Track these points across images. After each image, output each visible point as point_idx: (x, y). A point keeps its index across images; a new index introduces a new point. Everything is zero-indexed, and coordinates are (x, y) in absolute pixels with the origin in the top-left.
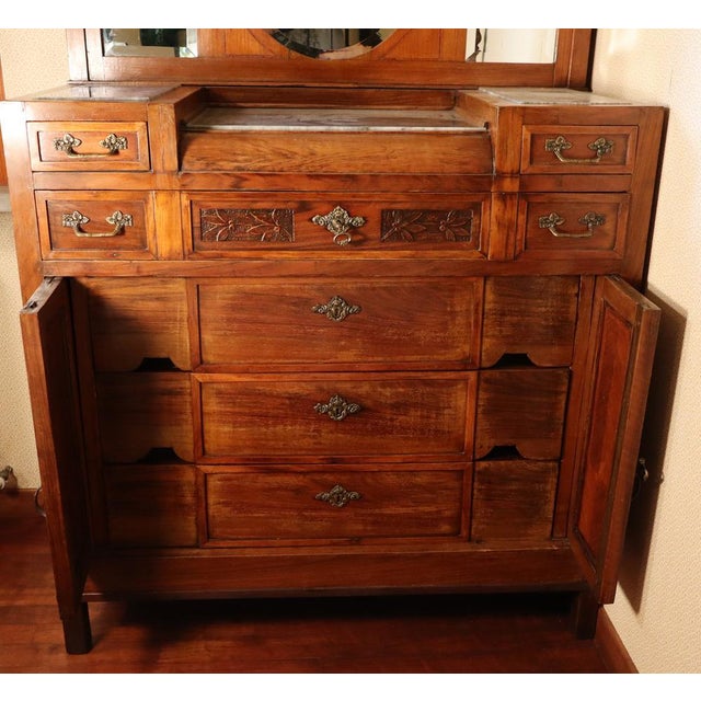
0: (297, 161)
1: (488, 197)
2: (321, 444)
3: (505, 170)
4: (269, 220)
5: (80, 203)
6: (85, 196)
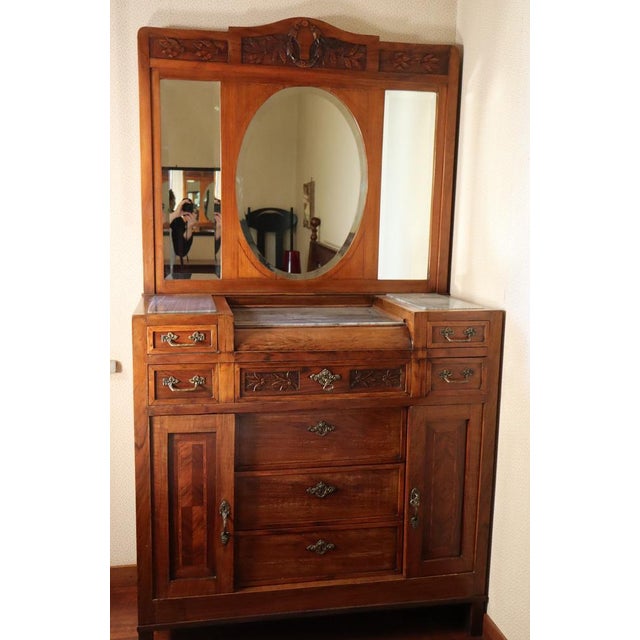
0: (302, 344)
1: (409, 362)
2: (310, 513)
3: (418, 347)
4: (285, 378)
5: (173, 372)
6: (178, 368)
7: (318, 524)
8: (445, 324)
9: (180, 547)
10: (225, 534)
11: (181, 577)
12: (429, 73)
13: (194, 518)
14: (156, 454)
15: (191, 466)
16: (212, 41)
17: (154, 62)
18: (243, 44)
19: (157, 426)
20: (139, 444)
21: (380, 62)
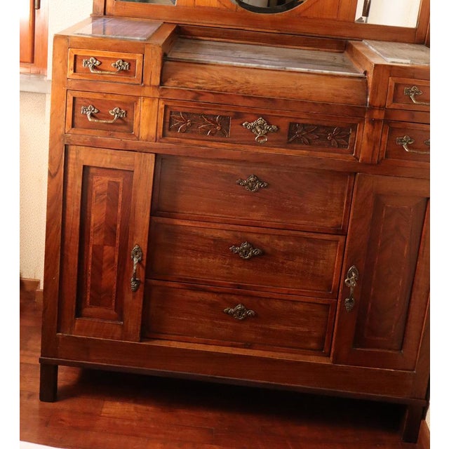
0: (237, 86)
1: (362, 121)
2: (232, 274)
3: (375, 105)
4: (214, 122)
5: (94, 100)
6: (98, 96)
7: (239, 287)
8: (411, 81)
9: (89, 285)
10: (135, 280)
11: (88, 317)
13: (106, 258)
14: (69, 185)
15: (105, 203)
19: (72, 156)
20: (53, 172)
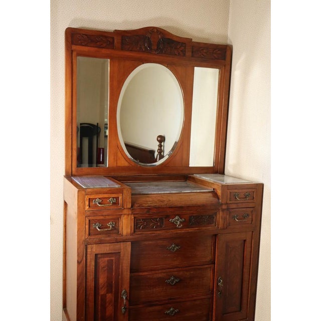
0: (166, 203)
1: (218, 211)
2: (167, 294)
3: (223, 203)
4: (157, 221)
5: (99, 220)
6: (102, 218)
7: (171, 299)
8: (236, 191)
9: (99, 317)
10: (125, 308)
12: (216, 59)
13: (107, 300)
14: (88, 266)
15: (106, 271)
16: (106, 37)
17: (74, 47)
18: (122, 40)
19: (89, 250)
20: (80, 261)
21: (192, 53)
